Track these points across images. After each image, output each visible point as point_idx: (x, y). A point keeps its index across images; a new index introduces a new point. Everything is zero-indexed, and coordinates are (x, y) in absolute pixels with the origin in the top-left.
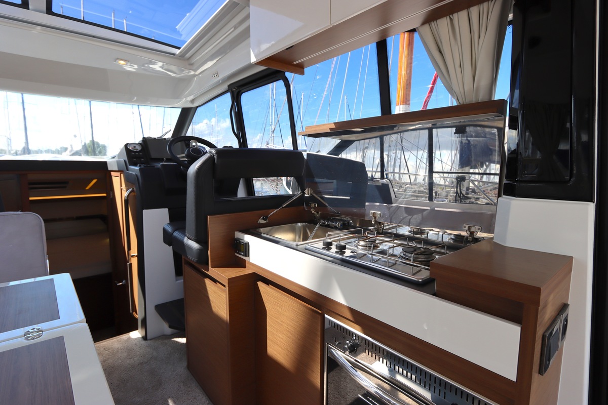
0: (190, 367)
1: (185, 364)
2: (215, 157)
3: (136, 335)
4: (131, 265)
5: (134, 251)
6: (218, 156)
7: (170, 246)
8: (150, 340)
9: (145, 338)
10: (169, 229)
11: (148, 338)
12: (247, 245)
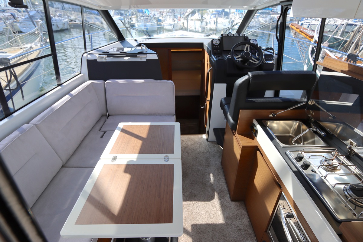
0: (222, 163)
1: (220, 160)
2: (250, 79)
3: (204, 136)
4: (206, 104)
5: (208, 99)
6: (252, 79)
7: (222, 110)
8: (209, 142)
9: (207, 140)
10: (224, 102)
11: (209, 141)
12: (256, 132)
